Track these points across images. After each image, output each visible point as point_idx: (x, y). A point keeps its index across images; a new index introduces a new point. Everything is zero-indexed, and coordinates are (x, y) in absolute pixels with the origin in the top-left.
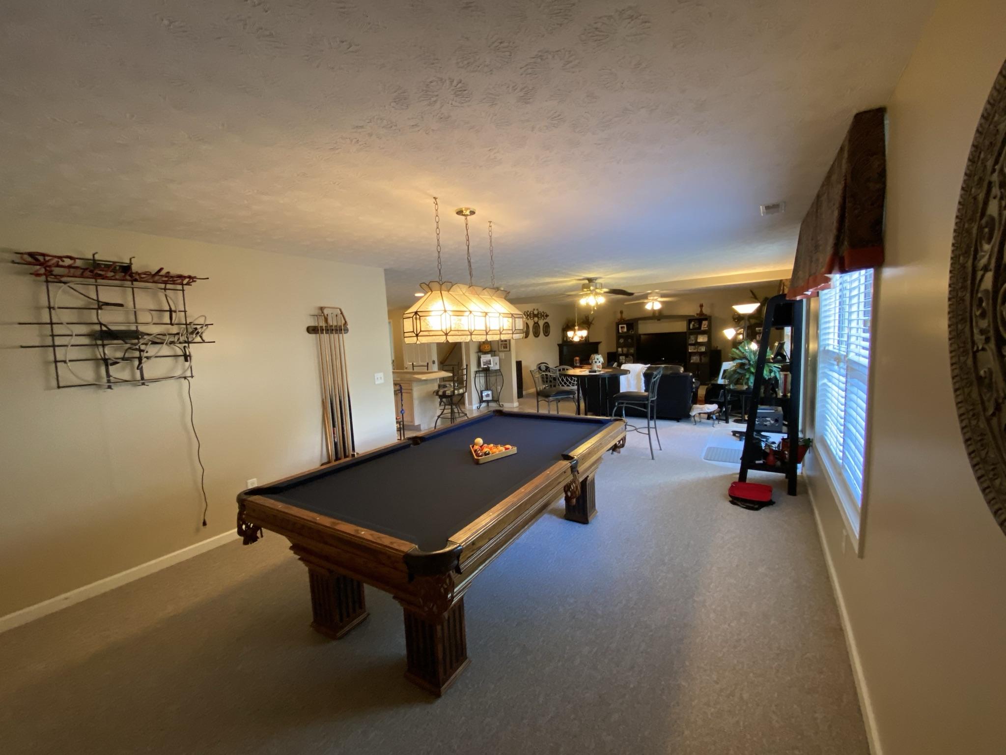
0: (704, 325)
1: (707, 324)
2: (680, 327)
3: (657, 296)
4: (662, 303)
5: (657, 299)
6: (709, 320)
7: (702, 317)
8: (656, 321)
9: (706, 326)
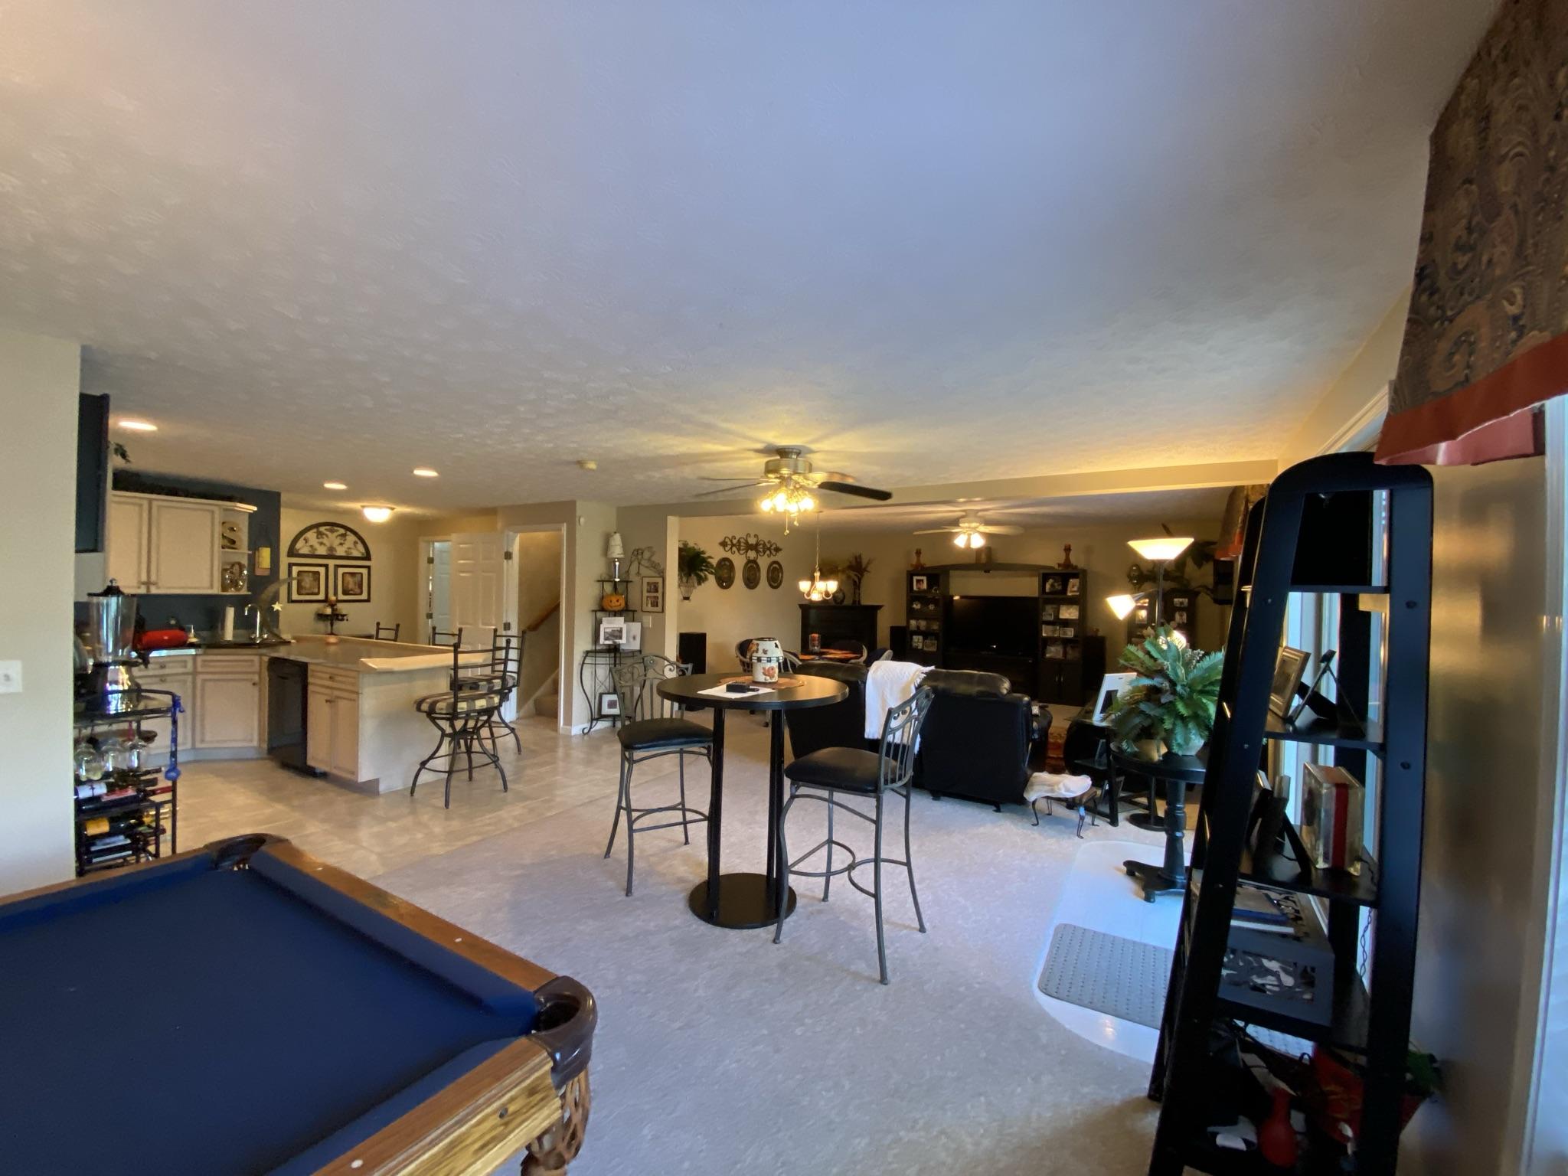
0: (1073, 587)
1: (1078, 584)
2: (1027, 587)
3: (977, 522)
4: (989, 536)
5: (977, 527)
6: (1081, 576)
7: (1070, 571)
8: (983, 573)
9: (1075, 589)
